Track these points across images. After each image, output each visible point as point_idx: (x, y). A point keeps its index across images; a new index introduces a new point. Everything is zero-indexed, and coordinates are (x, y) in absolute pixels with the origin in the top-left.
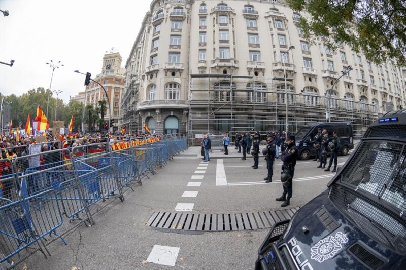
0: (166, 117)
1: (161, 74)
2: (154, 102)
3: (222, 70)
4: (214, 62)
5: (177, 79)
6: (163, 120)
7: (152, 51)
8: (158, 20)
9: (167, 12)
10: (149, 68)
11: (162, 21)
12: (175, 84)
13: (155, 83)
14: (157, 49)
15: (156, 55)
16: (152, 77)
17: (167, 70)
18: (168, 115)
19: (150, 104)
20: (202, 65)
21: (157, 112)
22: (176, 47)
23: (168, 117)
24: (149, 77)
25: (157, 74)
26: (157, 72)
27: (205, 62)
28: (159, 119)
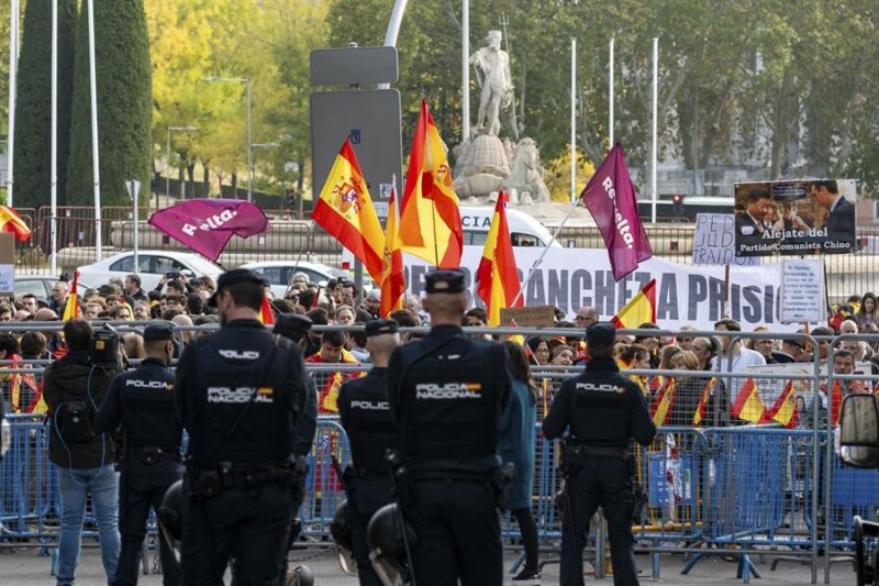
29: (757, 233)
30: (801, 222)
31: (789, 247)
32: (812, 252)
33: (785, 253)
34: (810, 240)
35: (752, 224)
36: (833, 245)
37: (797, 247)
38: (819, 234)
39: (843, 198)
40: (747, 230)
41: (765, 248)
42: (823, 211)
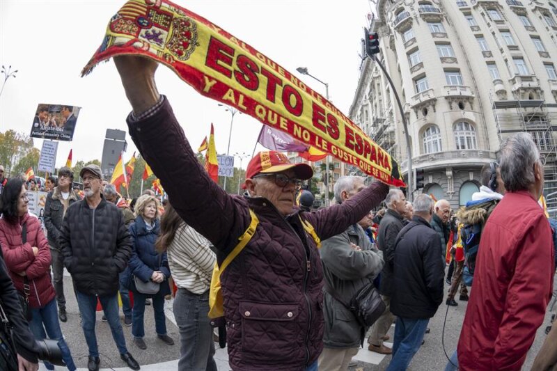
0: (462, 183)
1: (442, 106)
2: (441, 155)
3: (527, 94)
4: (513, 81)
5: (468, 115)
6: (458, 189)
7: (412, 70)
8: (404, 23)
9: (412, 9)
10: (416, 97)
11: (411, 23)
12: (467, 123)
13: (436, 123)
14: (421, 65)
15: (423, 76)
16: (426, 112)
17: (450, 99)
18: (465, 179)
19: (434, 160)
20: (499, 87)
21: (449, 173)
22: (450, 60)
23: (464, 183)
24: (420, 113)
25: (434, 106)
26: (433, 102)
27: (501, 82)
28: (450, 187)
29: (39, 127)
30: (55, 124)
31: (48, 134)
32: (55, 138)
33: (46, 137)
34: (55, 132)
35: (39, 122)
36: (64, 136)
37: (51, 135)
38: (60, 130)
39: (73, 115)
40: (37, 125)
41: (40, 134)
42: (64, 119)
